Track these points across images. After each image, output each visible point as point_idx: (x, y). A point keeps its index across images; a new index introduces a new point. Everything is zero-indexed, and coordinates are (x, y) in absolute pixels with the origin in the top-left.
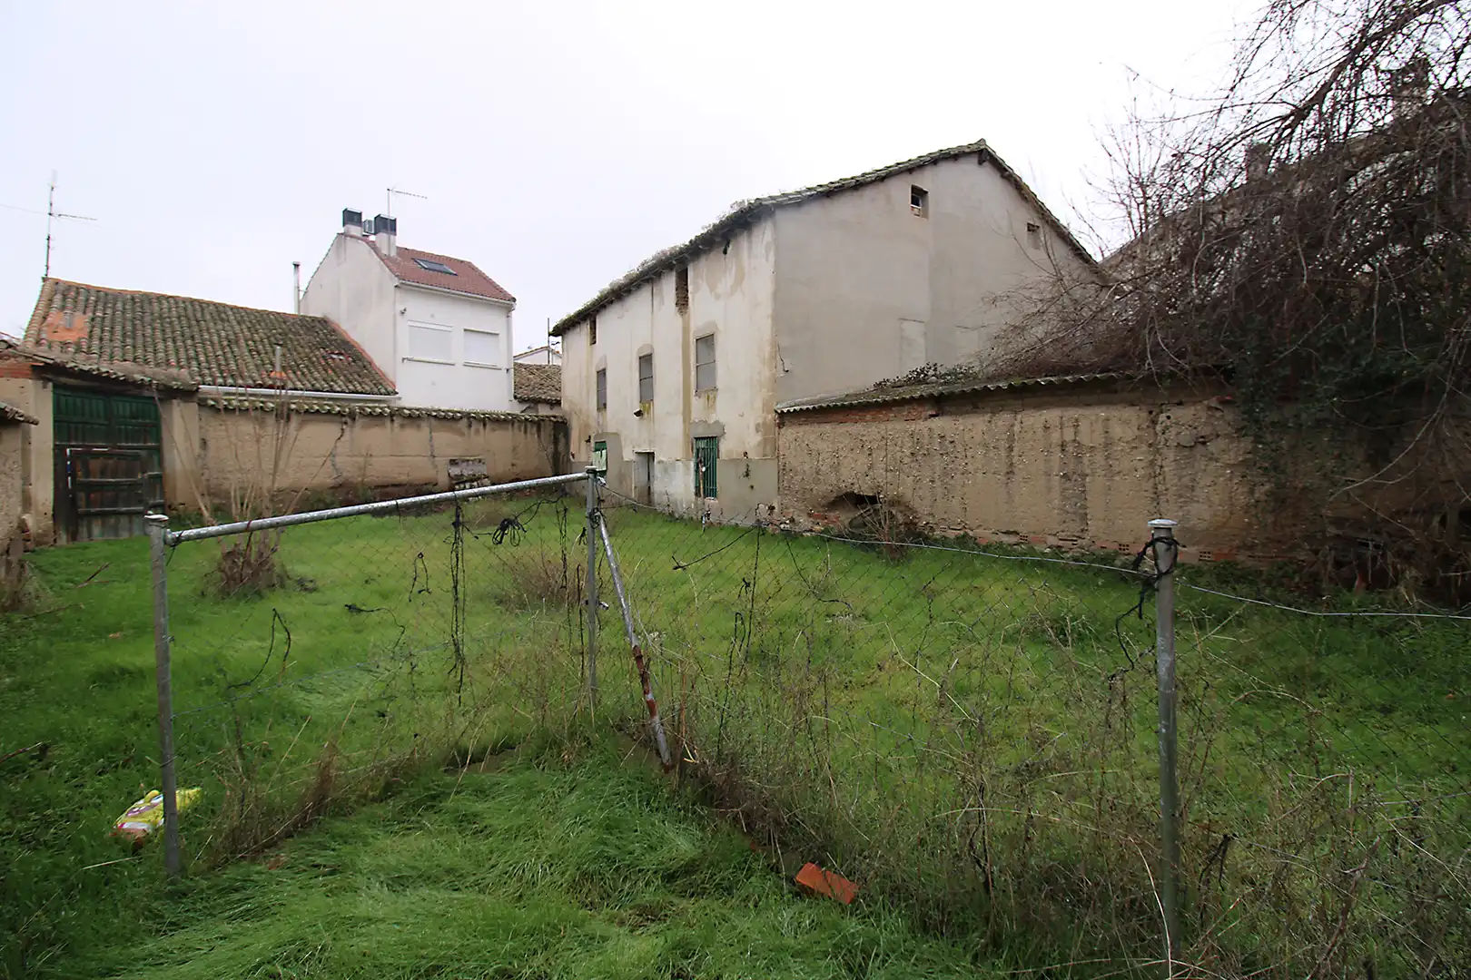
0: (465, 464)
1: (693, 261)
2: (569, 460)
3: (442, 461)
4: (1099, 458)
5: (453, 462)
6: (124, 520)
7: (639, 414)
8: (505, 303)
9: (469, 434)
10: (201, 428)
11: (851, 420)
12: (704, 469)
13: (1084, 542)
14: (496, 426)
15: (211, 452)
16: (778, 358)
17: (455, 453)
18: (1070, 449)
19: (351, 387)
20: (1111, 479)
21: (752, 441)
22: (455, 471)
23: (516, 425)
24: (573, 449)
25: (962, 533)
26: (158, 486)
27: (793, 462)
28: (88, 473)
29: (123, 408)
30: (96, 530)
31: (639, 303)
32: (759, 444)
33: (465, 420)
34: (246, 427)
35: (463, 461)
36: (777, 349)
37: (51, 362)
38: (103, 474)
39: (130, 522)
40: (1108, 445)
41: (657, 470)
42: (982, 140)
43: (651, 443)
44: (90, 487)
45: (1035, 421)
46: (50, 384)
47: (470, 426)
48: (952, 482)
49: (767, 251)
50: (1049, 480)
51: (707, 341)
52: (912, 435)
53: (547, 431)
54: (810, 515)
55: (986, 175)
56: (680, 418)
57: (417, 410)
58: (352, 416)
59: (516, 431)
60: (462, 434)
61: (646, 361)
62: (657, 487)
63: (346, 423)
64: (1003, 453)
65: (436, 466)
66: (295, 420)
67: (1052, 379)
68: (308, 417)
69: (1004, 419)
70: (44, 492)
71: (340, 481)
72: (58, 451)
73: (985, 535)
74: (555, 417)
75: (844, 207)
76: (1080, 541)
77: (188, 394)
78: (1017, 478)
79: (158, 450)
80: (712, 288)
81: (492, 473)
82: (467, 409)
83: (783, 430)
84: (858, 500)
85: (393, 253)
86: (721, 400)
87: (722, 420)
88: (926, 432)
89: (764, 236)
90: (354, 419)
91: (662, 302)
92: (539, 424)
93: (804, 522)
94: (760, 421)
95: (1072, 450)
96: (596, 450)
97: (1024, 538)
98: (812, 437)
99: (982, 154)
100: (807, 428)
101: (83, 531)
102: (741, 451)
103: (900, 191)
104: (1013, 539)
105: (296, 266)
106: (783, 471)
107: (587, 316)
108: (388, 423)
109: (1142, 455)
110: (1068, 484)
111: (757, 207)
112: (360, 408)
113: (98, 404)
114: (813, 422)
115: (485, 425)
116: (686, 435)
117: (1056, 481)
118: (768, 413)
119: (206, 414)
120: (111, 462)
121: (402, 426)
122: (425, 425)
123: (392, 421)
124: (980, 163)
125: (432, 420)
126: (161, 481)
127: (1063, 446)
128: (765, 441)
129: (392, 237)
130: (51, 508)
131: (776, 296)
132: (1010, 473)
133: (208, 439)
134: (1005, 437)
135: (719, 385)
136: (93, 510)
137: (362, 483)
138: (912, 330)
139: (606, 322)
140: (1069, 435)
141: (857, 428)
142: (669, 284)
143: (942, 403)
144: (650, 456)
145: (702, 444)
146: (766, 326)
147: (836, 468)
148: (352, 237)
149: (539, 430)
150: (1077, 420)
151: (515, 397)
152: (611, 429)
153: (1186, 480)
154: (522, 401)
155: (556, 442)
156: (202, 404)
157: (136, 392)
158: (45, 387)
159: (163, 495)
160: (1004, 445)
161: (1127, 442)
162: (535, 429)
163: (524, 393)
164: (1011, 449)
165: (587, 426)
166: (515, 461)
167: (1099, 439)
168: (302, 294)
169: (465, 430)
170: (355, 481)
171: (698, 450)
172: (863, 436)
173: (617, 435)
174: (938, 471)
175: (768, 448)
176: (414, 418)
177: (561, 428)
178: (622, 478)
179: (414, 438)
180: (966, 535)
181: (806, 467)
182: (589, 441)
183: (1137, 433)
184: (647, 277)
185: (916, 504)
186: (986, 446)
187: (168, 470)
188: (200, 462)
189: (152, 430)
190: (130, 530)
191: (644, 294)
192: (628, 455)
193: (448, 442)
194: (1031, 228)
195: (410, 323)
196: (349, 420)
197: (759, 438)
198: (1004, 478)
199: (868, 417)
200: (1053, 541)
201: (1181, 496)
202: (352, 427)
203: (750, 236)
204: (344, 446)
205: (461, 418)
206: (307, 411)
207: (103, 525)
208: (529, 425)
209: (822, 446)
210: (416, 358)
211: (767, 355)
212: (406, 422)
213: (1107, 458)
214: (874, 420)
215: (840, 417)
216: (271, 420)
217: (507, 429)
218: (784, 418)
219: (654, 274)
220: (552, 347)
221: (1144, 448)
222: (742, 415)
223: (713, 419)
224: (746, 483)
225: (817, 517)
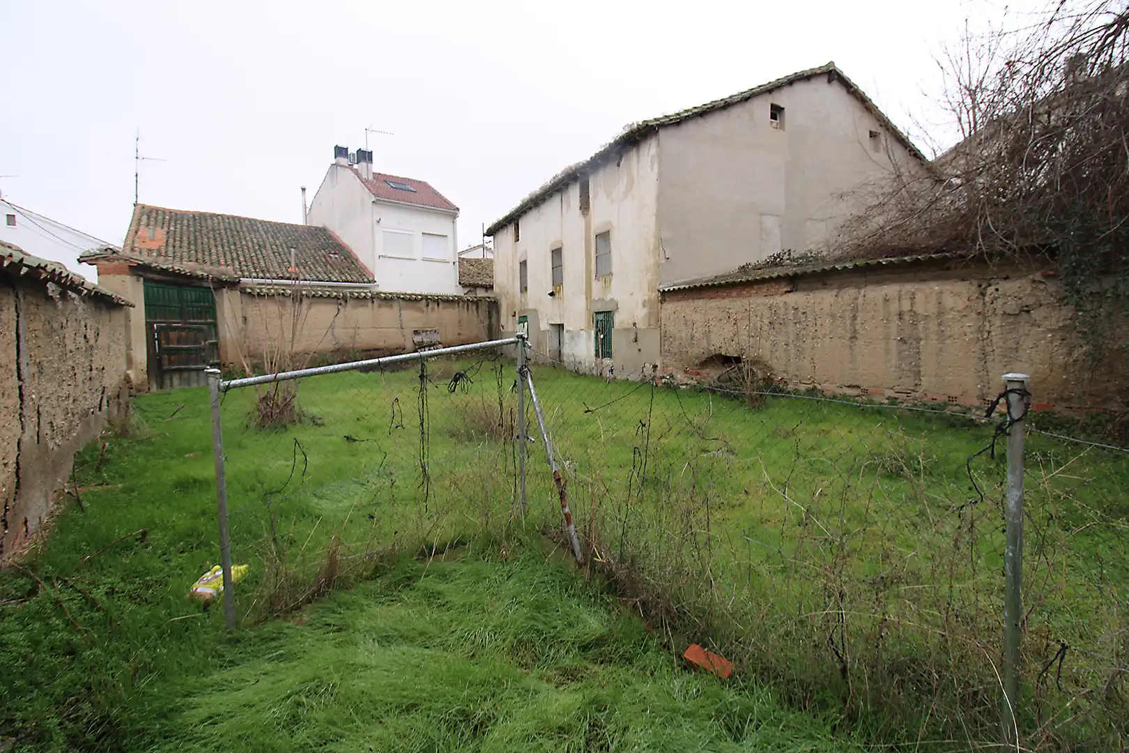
0: (424, 334)
1: (593, 173)
2: (499, 330)
3: (408, 332)
4: (933, 326)
5: (416, 332)
6: (193, 374)
7: (552, 294)
8: (451, 212)
9: (427, 311)
10: (243, 308)
11: (719, 296)
12: (602, 336)
13: (917, 395)
14: (446, 304)
15: (250, 325)
16: (661, 249)
17: (418, 326)
18: (907, 317)
19: (344, 278)
20: (942, 342)
21: (640, 314)
22: (418, 339)
23: (461, 304)
24: (503, 322)
25: (811, 386)
26: (215, 351)
27: (672, 329)
28: (168, 342)
29: (190, 294)
30: (176, 381)
31: (551, 208)
32: (646, 315)
33: (424, 301)
34: (272, 308)
35: (423, 332)
36: (660, 241)
37: (141, 263)
38: (178, 343)
39: (198, 375)
40: (940, 314)
41: (566, 336)
42: (832, 63)
43: (561, 316)
44: (170, 352)
45: (876, 293)
46: (142, 279)
47: (428, 305)
48: (803, 345)
49: (652, 163)
50: (887, 344)
51: (604, 237)
52: (770, 308)
53: (484, 307)
54: (686, 372)
55: (834, 93)
56: (584, 297)
57: (390, 294)
58: (345, 299)
59: (461, 308)
60: (423, 312)
61: (557, 253)
62: (566, 350)
63: (340, 304)
64: (848, 322)
65: (404, 336)
66: (306, 302)
67: (893, 259)
68: (314, 300)
69: (849, 293)
70: (140, 354)
71: (337, 347)
72: (149, 326)
73: (830, 388)
74: (489, 298)
75: (715, 124)
76: (913, 394)
77: (233, 284)
78: (860, 342)
79: (215, 325)
80: (609, 195)
81: (443, 340)
82: (425, 292)
83: (665, 305)
84: (725, 360)
85: (371, 178)
86: (615, 281)
87: (616, 298)
88: (781, 305)
89: (650, 149)
90: (346, 301)
91: (569, 205)
92: (477, 303)
93: (680, 376)
94: (646, 298)
95: (909, 318)
96: (520, 323)
97: (865, 391)
98: (688, 311)
99: (832, 75)
100: (683, 303)
101: (168, 382)
102: (631, 322)
103: (762, 108)
104: (855, 392)
105: (304, 190)
106: (664, 337)
107: (512, 220)
108: (370, 304)
109: (971, 323)
110: (905, 347)
111: (644, 128)
112: (350, 293)
113: (173, 292)
114: (688, 299)
115: (438, 305)
116: (588, 310)
117: (893, 344)
118: (652, 292)
119: (245, 298)
120: (183, 333)
121: (380, 306)
122: (396, 306)
123: (373, 302)
124: (829, 81)
125: (401, 301)
126: (217, 348)
127: (900, 315)
128: (650, 314)
129: (369, 165)
130: (146, 366)
131: (659, 199)
132: (853, 338)
133: (248, 316)
134: (850, 308)
135: (615, 269)
136: (173, 368)
137: (353, 348)
138: (769, 222)
139: (526, 224)
140: (906, 305)
141: (726, 303)
142: (574, 193)
143: (795, 281)
144: (561, 327)
145: (601, 317)
146: (652, 222)
147: (707, 334)
148: (341, 166)
149: (477, 308)
150: (913, 294)
151: (460, 283)
152: (531, 306)
153: (1011, 344)
154: (464, 286)
155: (490, 318)
156: (243, 291)
157: (197, 283)
158: (138, 281)
159: (219, 356)
160: (848, 315)
161: (958, 311)
162: (475, 307)
163: (466, 280)
164: (854, 318)
165: (513, 304)
166: (460, 332)
167: (932, 309)
168: (308, 210)
169: (425, 309)
170: (348, 347)
171: (597, 322)
172: (730, 309)
173: (535, 311)
174: (792, 337)
175: (653, 322)
176: (389, 300)
177: (494, 306)
178: (539, 344)
179: (388, 315)
180: (815, 388)
181: (683, 334)
182: (514, 316)
183: (968, 303)
184: (558, 188)
185: (774, 364)
186: (832, 316)
187: (221, 340)
188: (243, 333)
189: (210, 310)
190: (198, 382)
191: (556, 200)
192: (544, 326)
193: (412, 318)
194: (873, 135)
195: (384, 229)
196: (343, 302)
197: (645, 311)
198: (848, 343)
199: (734, 294)
200: (891, 393)
201: (1005, 356)
202: (345, 307)
203: (638, 151)
204: (339, 321)
205: (422, 299)
206: (314, 296)
207: (180, 378)
208: (470, 303)
209: (698, 317)
210: (389, 255)
211: (651, 248)
212: (382, 303)
213: (940, 324)
214: (739, 296)
215: (710, 294)
216: (289, 302)
217: (454, 308)
218: (665, 295)
219: (563, 185)
220: (486, 245)
221: (974, 315)
222: (632, 294)
223: (609, 298)
224: (635, 347)
225: (691, 374)
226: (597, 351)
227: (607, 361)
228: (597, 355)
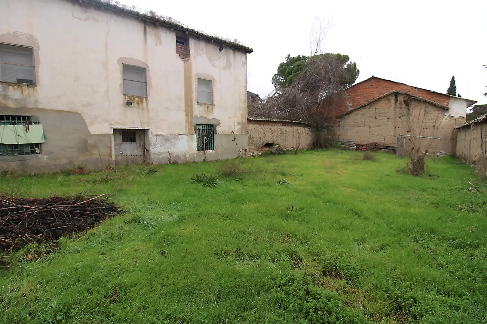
1: (194, 38)
12: (206, 138)
13: (299, 147)
21: (236, 129)
27: (253, 135)
32: (239, 129)
43: (142, 123)
49: (243, 64)
51: (207, 82)
54: (258, 150)
56: (182, 113)
61: (132, 69)
83: (249, 125)
86: (217, 109)
87: (218, 118)
89: (241, 58)
94: (240, 121)
98: (259, 128)
100: (256, 125)
102: (230, 131)
106: (250, 138)
116: (189, 122)
118: (244, 119)
128: (242, 128)
135: (215, 103)
145: (201, 127)
147: (265, 137)
152: (51, 106)
171: (199, 130)
173: (70, 112)
175: (244, 131)
178: (89, 148)
192: (102, 131)
197: (240, 127)
203: (234, 53)
211: (243, 100)
214: (272, 125)
218: (251, 121)
222: (230, 118)
223: (211, 117)
224: (234, 143)
225: (260, 151)
226: (198, 147)
227: (209, 152)
228: (198, 150)
